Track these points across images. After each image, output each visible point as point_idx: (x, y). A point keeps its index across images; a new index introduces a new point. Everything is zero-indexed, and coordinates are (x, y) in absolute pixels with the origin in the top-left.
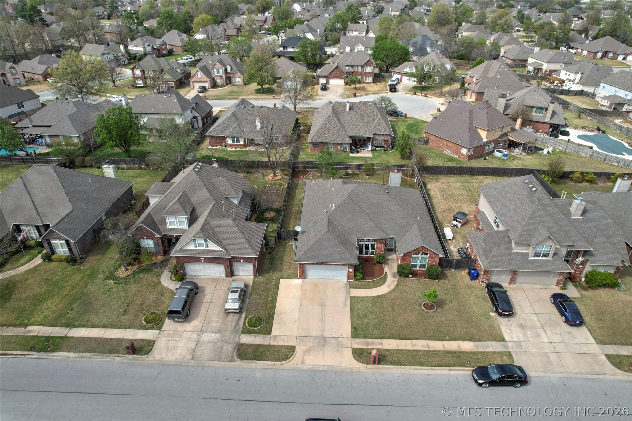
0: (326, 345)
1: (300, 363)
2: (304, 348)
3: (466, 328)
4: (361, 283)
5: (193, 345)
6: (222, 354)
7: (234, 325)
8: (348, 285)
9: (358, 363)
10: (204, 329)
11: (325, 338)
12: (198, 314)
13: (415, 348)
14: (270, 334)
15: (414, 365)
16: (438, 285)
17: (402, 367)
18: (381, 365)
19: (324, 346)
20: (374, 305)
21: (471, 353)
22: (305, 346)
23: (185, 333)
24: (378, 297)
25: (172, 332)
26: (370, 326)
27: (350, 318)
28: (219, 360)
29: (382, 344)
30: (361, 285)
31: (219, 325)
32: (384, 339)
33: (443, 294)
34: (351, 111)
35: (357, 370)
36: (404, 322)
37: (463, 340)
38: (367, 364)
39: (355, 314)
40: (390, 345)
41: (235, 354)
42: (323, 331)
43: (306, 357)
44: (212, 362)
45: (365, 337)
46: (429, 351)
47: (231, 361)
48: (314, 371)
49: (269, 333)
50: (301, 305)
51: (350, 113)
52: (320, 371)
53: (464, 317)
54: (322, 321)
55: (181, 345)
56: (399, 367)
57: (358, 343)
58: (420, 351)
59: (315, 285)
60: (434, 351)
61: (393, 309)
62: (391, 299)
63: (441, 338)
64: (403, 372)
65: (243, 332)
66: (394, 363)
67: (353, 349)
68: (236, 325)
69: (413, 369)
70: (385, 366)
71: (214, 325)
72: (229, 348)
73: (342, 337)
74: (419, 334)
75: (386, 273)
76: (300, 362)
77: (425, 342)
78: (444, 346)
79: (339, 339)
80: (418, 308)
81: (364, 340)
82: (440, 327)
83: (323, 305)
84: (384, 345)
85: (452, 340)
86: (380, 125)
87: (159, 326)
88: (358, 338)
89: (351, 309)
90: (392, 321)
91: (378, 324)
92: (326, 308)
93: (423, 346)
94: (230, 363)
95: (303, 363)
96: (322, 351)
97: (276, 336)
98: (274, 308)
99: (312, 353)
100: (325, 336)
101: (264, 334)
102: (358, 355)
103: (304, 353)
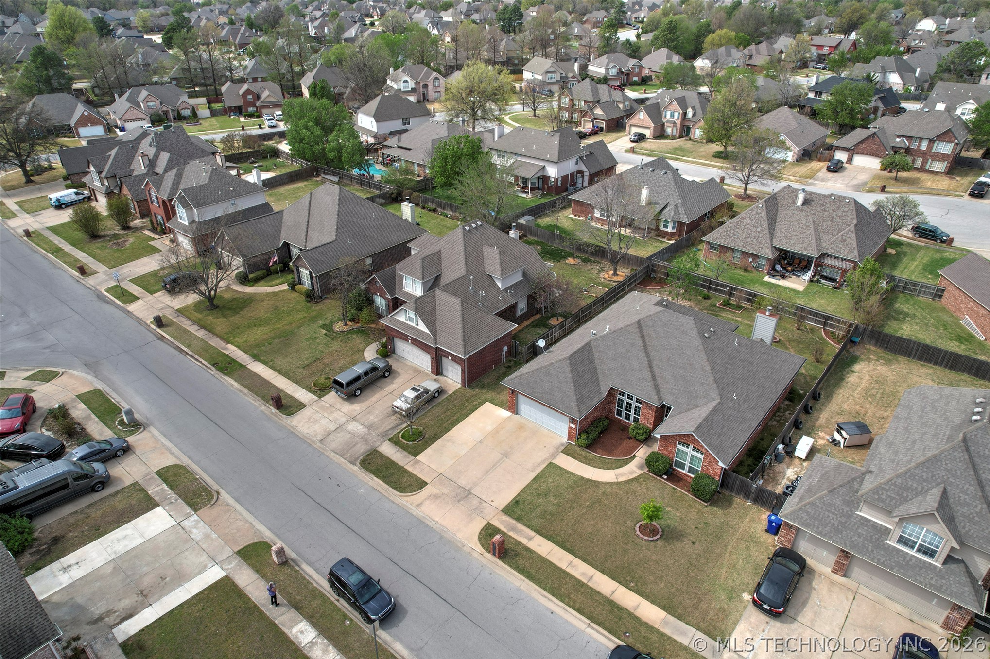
0: (462, 502)
1: (415, 505)
2: (435, 491)
3: (677, 590)
4: (584, 453)
5: (333, 427)
6: (350, 451)
7: (390, 427)
8: (563, 448)
9: (478, 543)
10: (358, 417)
11: (470, 493)
12: (367, 400)
13: (568, 570)
14: (415, 456)
15: (545, 589)
16: (699, 511)
17: (527, 580)
18: (502, 561)
19: (459, 501)
20: (571, 487)
21: (646, 625)
22: (439, 489)
23: (339, 412)
24: (589, 481)
25: (327, 405)
26: (539, 510)
27: (523, 487)
28: (341, 456)
29: (530, 539)
30: (581, 455)
31: (376, 420)
32: (541, 535)
33: (693, 527)
34: (805, 208)
35: (468, 550)
36: (589, 530)
37: (653, 602)
38: (487, 550)
39: (535, 486)
40: (540, 546)
41: (361, 457)
42: (475, 484)
43: (427, 502)
44: (334, 454)
45: (518, 519)
46: (583, 585)
47: (351, 463)
48: (420, 522)
49: (415, 455)
50: (480, 442)
51: (802, 210)
52: (427, 526)
53: (692, 574)
54: (487, 472)
55: (323, 422)
56: (523, 578)
57: (502, 522)
58: (572, 576)
59: (521, 427)
60: (591, 589)
61: (590, 507)
62: (604, 493)
63: (622, 579)
64: (522, 587)
65: (389, 440)
66: (521, 570)
67: (489, 523)
68: (392, 428)
69: (539, 593)
70: (506, 566)
71: (372, 417)
72: (361, 449)
73: (491, 503)
74: (594, 556)
75: (634, 456)
76: (417, 503)
77: (590, 571)
78: (614, 592)
79: (484, 504)
80: (630, 523)
81: (514, 522)
82: (636, 565)
83: (506, 455)
84: (531, 542)
85: (636, 592)
86: (845, 241)
87: (322, 394)
88: (510, 516)
89: (536, 477)
90: (573, 520)
91: (550, 513)
92: (507, 460)
93: (584, 574)
94: (349, 464)
95: (418, 506)
96: (451, 506)
97: (418, 462)
98: (447, 430)
99: (438, 501)
100: (472, 491)
101: (409, 453)
102: (486, 535)
103: (429, 497)
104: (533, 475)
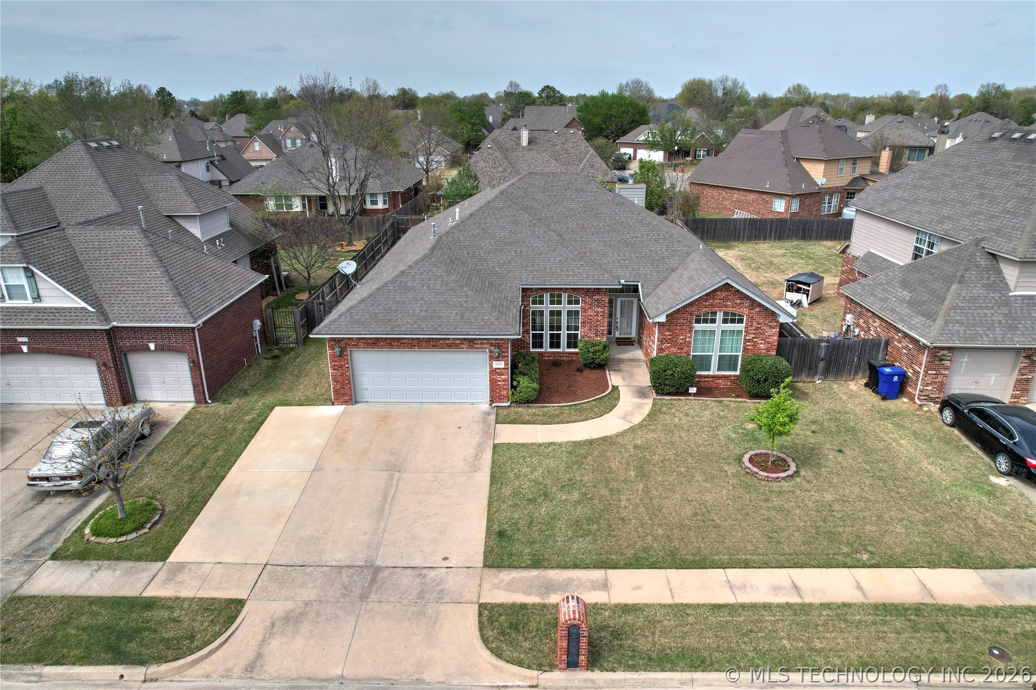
0: (373, 597)
1: (237, 671)
2: (279, 607)
3: (926, 524)
4: (535, 409)
7: (38, 532)
8: (493, 417)
9: (501, 664)
11: (378, 570)
13: (744, 599)
14: (164, 558)
17: (698, 675)
18: (603, 669)
19: (363, 597)
20: (574, 463)
22: (286, 599)
24: (591, 442)
26: (561, 524)
27: (485, 503)
29: (605, 586)
30: (534, 415)
32: (615, 567)
34: (533, 147)
36: (688, 511)
37: (930, 563)
38: (540, 667)
39: (507, 491)
40: (638, 588)
42: (374, 546)
43: (275, 644)
45: (537, 563)
46: (805, 608)
49: (162, 554)
50: (317, 469)
51: (531, 150)
53: (902, 490)
54: (380, 513)
56: (686, 675)
57: (510, 587)
58: (766, 606)
59: (383, 420)
60: (825, 606)
61: (642, 474)
62: (635, 447)
63: (840, 558)
65: (55, 557)
66: (663, 660)
67: (482, 607)
68: (49, 532)
73: (446, 564)
74: (749, 546)
75: (615, 388)
76: (243, 662)
77: (781, 576)
78: (859, 587)
79: (432, 574)
80: (731, 469)
81: (534, 573)
82: (825, 521)
83: (394, 468)
84: (613, 592)
85: (888, 565)
88: (511, 566)
89: (493, 477)
90: (642, 510)
91: (589, 519)
92: (404, 475)
93: (776, 589)
95: (250, 668)
96: (351, 619)
97: (181, 567)
98: (218, 479)
99: (306, 627)
100: (379, 563)
101: (139, 558)
102: (503, 633)
103: (271, 630)
104: (483, 478)
